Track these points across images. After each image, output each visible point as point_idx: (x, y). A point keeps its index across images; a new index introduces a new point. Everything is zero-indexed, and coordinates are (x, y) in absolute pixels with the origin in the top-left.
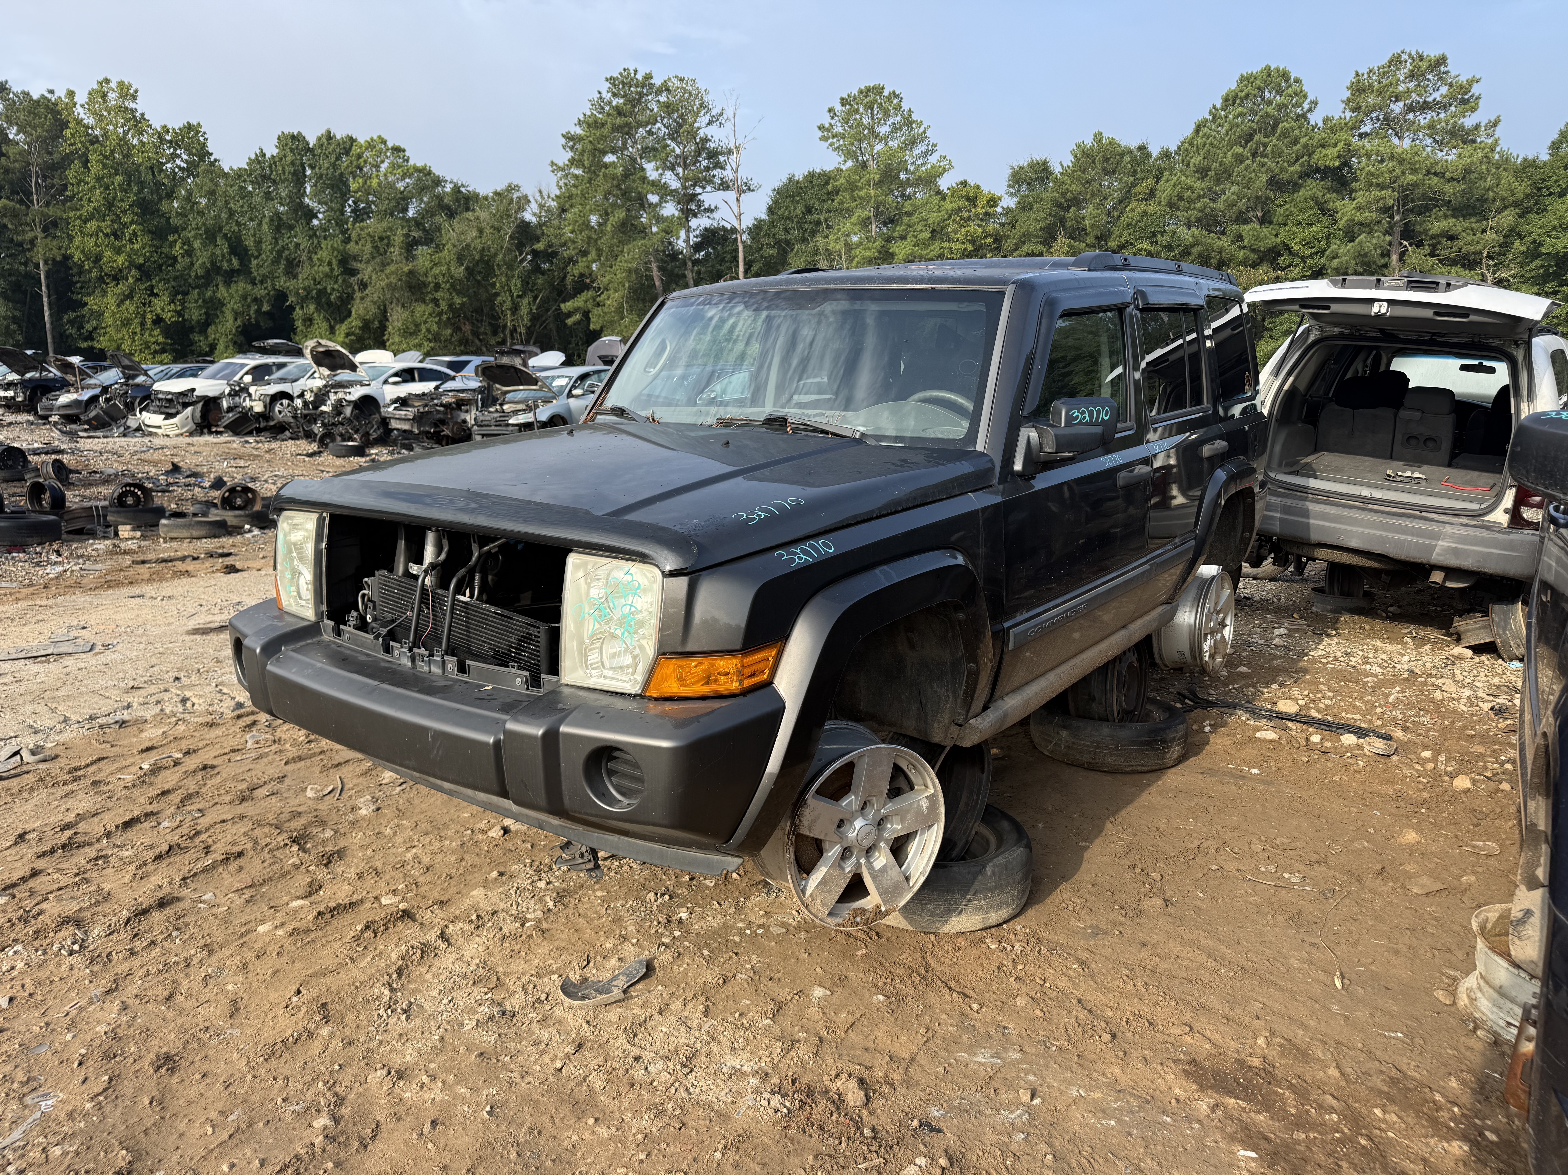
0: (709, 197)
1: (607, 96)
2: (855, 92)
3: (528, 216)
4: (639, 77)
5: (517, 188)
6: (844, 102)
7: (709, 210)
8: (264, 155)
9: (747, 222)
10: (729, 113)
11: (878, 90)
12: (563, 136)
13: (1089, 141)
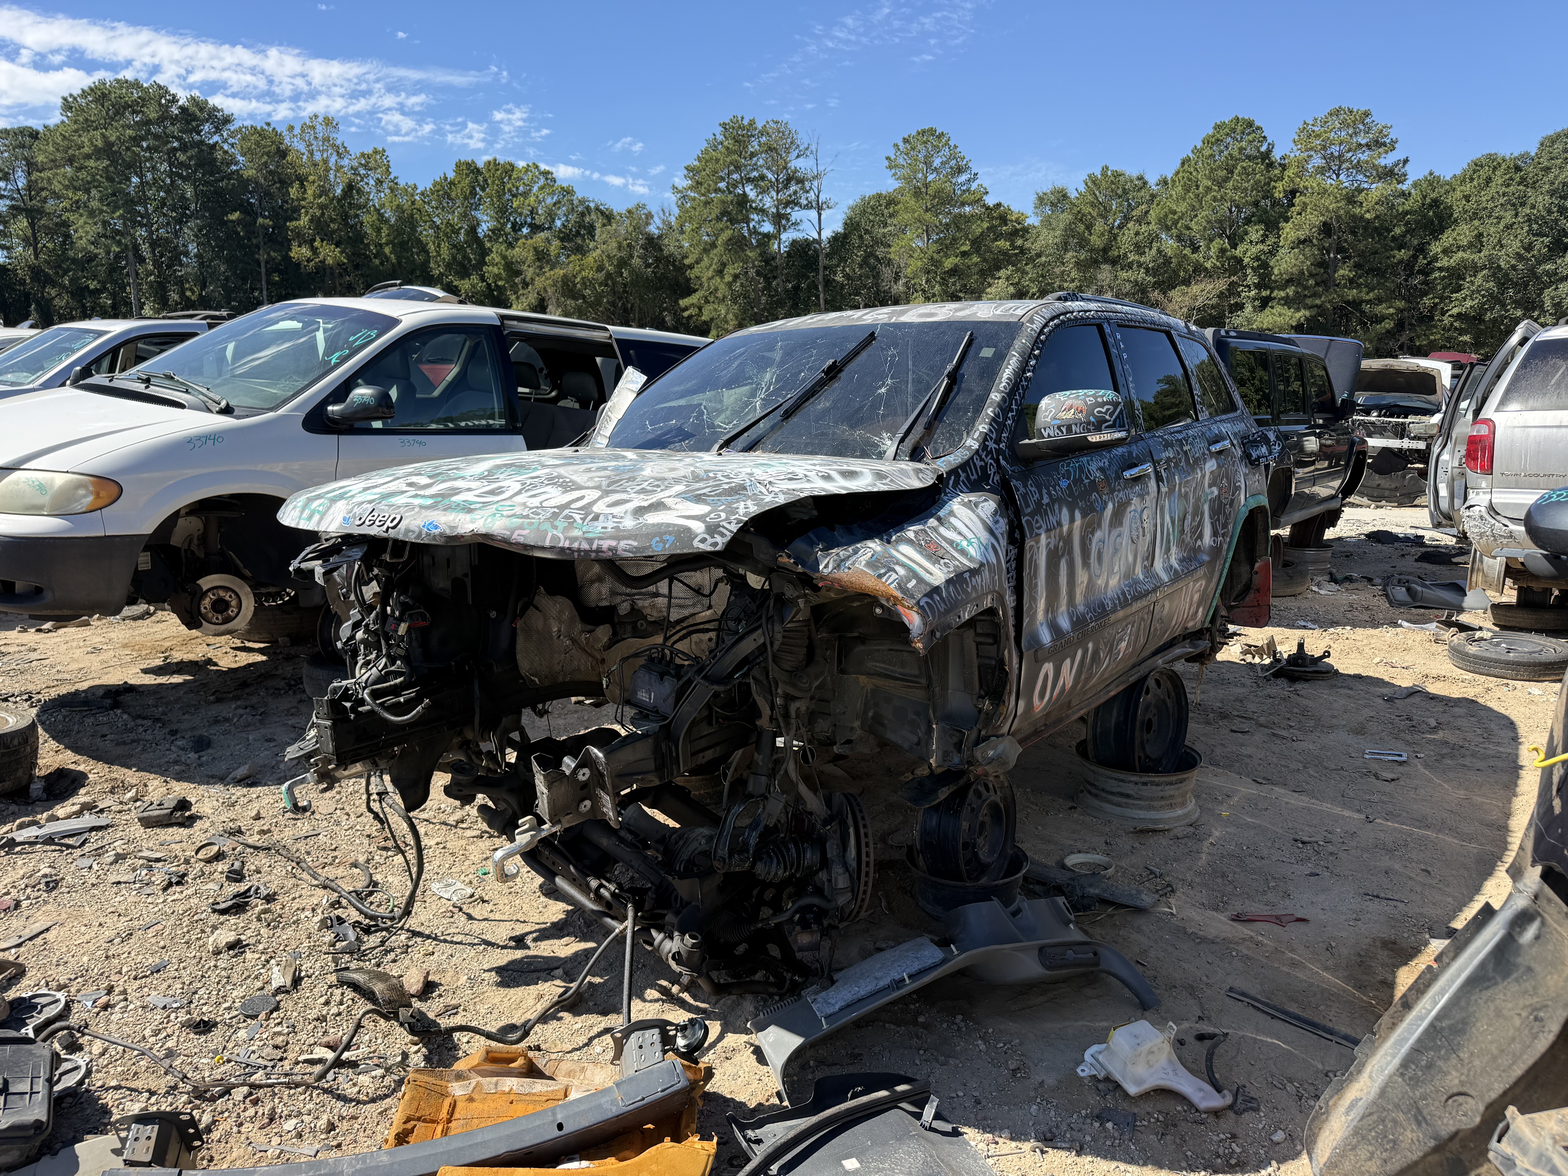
0: (796, 214)
1: (720, 138)
2: (914, 133)
3: (653, 229)
4: (746, 122)
5: (644, 206)
6: (906, 141)
7: (796, 224)
8: (446, 179)
9: (827, 234)
10: (813, 147)
11: (932, 131)
12: (687, 168)
13: (1098, 173)
